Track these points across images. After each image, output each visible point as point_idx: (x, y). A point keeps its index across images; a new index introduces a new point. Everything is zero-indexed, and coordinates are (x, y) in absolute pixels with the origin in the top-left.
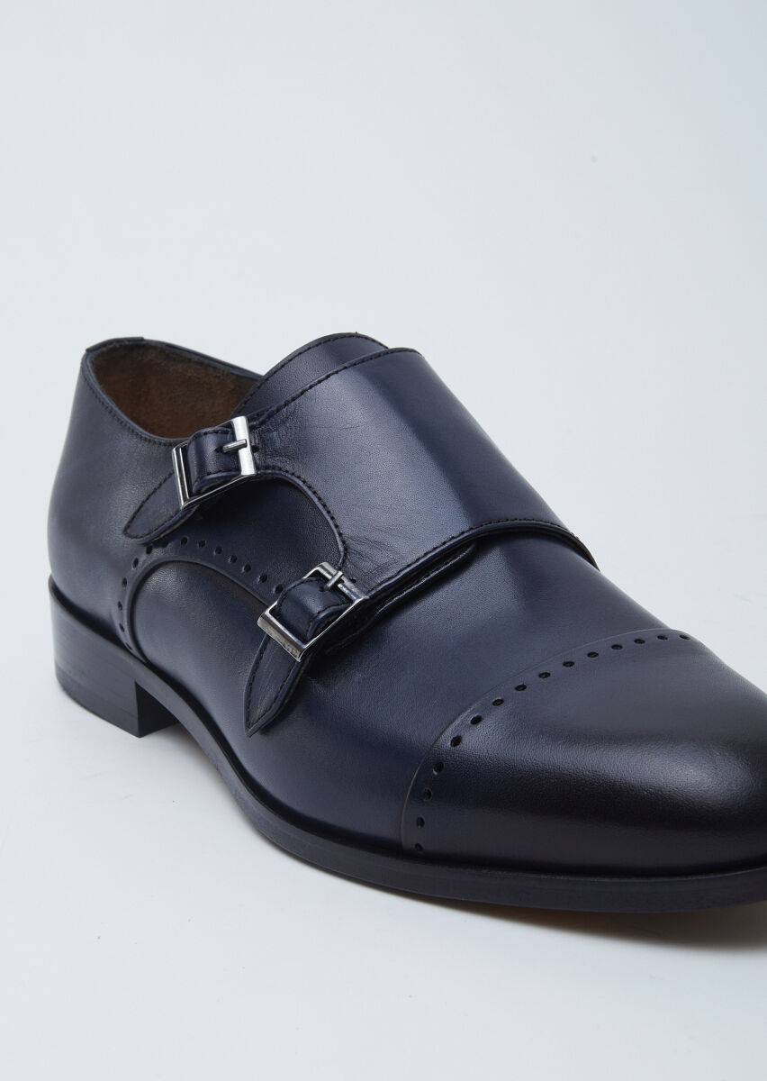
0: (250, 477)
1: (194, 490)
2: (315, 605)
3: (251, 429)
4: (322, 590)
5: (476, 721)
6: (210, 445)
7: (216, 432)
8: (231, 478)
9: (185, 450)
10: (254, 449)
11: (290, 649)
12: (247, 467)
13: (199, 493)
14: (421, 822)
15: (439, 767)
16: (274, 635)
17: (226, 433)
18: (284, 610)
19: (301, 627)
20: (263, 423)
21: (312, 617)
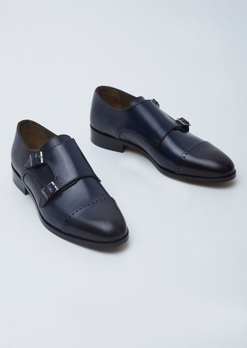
0: (42, 163)
1: (33, 164)
2: (50, 190)
3: (43, 154)
4: (52, 187)
5: (77, 211)
6: (36, 156)
7: (37, 154)
8: (39, 163)
9: (32, 156)
10: (43, 158)
11: (46, 197)
12: (42, 162)
13: (34, 164)
14: (64, 229)
15: (67, 221)
16: (44, 194)
17: (39, 154)
18: (46, 190)
19: (48, 193)
20: (45, 153)
21: (50, 192)
